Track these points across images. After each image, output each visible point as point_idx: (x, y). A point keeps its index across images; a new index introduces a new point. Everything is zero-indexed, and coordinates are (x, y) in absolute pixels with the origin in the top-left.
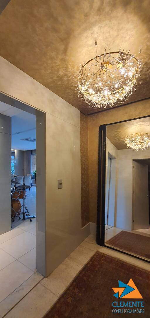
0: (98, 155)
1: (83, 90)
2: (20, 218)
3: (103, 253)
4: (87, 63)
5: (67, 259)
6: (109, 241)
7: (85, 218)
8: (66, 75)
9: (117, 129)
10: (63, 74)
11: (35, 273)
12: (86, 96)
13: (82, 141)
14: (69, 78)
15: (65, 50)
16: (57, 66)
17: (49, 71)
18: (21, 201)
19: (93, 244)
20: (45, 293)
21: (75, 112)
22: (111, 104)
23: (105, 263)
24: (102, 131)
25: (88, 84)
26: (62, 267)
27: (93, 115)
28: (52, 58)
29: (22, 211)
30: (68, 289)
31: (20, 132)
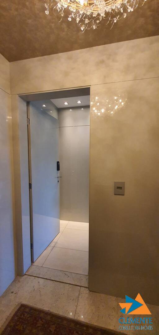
20: (73, 300)
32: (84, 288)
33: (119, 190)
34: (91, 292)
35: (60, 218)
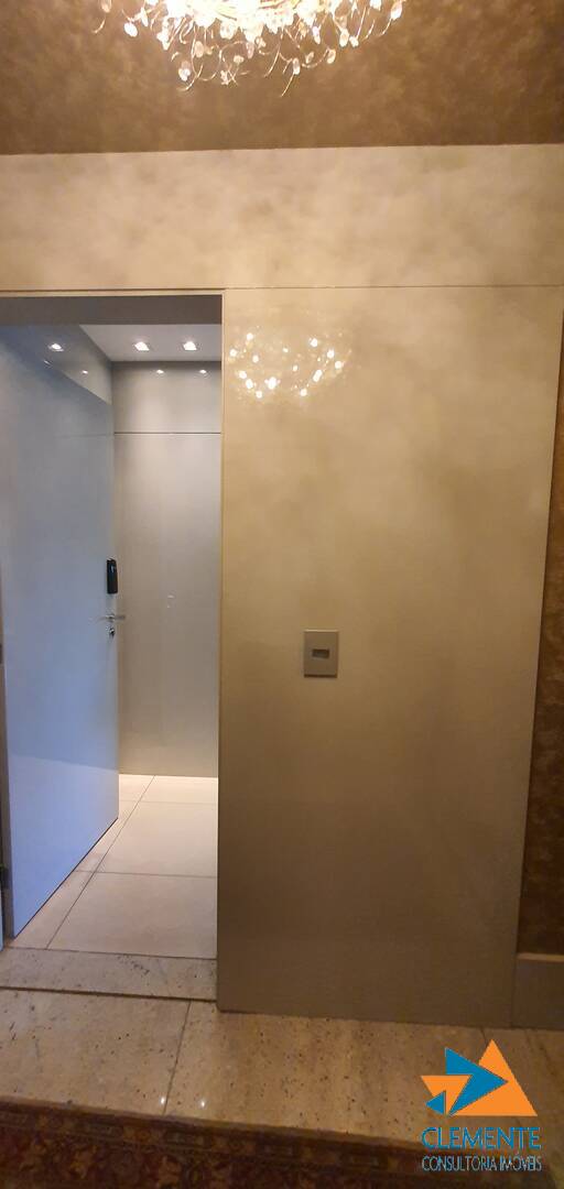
20: (162, 1051)
26: (297, 1031)
32: (200, 1004)
33: (319, 659)
34: (226, 1016)
35: (121, 766)
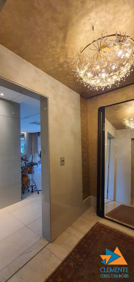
0: (97, 134)
1: (81, 74)
2: (29, 191)
3: (103, 224)
4: (85, 49)
5: (70, 228)
6: (108, 213)
7: (86, 192)
8: (66, 62)
9: (116, 110)
10: (63, 61)
11: (41, 238)
12: (84, 80)
13: (82, 122)
14: (69, 65)
15: (65, 38)
16: (57, 54)
17: (51, 59)
18: (30, 176)
19: (93, 215)
20: (50, 256)
21: (76, 96)
22: (108, 86)
23: (105, 233)
24: (101, 113)
25: (86, 68)
26: (65, 234)
27: (93, 98)
28: (53, 47)
29: (31, 184)
30: (71, 254)
31: (28, 117)
32: (47, 245)
34: (53, 243)
